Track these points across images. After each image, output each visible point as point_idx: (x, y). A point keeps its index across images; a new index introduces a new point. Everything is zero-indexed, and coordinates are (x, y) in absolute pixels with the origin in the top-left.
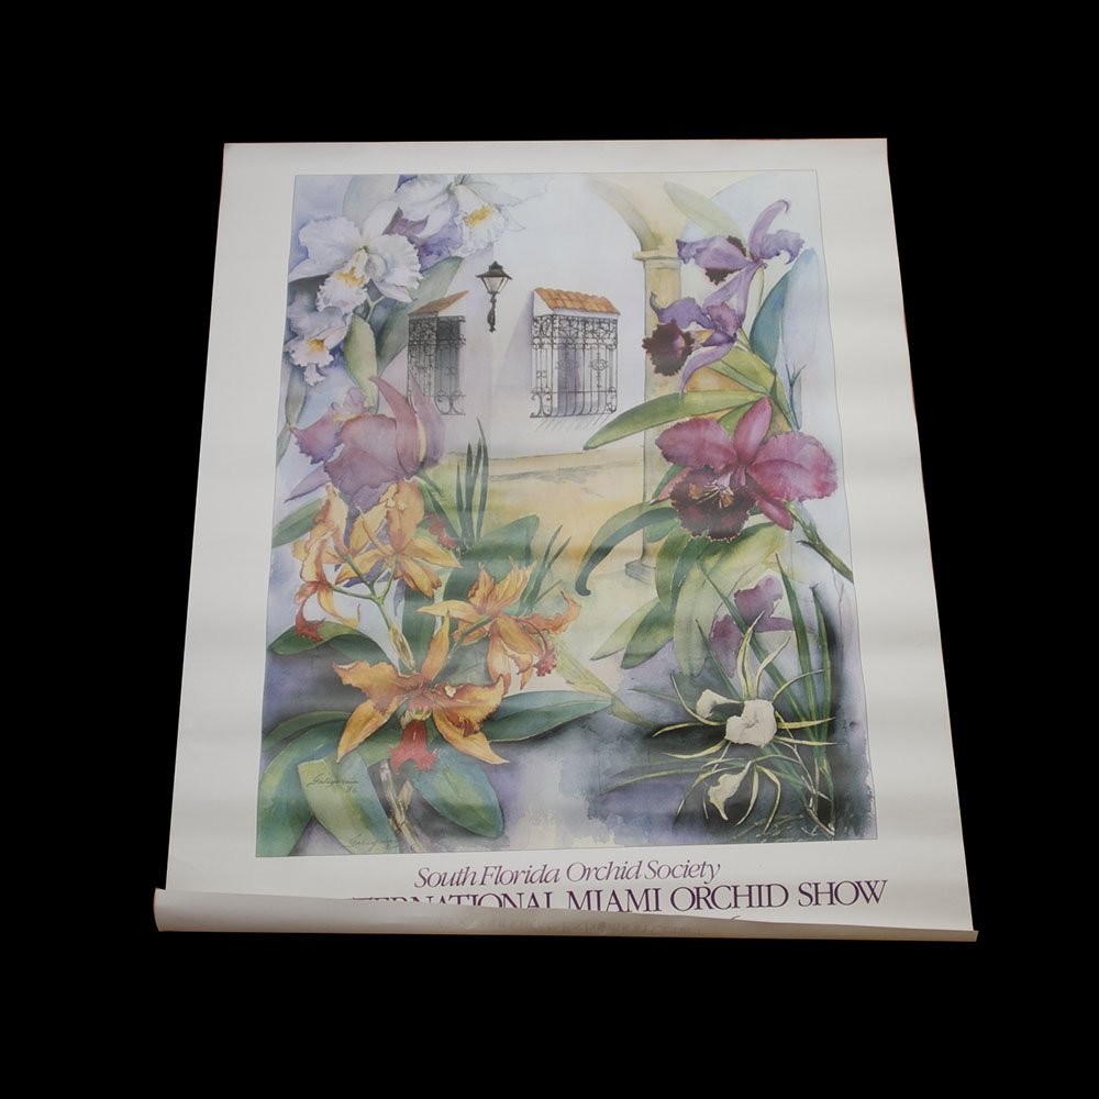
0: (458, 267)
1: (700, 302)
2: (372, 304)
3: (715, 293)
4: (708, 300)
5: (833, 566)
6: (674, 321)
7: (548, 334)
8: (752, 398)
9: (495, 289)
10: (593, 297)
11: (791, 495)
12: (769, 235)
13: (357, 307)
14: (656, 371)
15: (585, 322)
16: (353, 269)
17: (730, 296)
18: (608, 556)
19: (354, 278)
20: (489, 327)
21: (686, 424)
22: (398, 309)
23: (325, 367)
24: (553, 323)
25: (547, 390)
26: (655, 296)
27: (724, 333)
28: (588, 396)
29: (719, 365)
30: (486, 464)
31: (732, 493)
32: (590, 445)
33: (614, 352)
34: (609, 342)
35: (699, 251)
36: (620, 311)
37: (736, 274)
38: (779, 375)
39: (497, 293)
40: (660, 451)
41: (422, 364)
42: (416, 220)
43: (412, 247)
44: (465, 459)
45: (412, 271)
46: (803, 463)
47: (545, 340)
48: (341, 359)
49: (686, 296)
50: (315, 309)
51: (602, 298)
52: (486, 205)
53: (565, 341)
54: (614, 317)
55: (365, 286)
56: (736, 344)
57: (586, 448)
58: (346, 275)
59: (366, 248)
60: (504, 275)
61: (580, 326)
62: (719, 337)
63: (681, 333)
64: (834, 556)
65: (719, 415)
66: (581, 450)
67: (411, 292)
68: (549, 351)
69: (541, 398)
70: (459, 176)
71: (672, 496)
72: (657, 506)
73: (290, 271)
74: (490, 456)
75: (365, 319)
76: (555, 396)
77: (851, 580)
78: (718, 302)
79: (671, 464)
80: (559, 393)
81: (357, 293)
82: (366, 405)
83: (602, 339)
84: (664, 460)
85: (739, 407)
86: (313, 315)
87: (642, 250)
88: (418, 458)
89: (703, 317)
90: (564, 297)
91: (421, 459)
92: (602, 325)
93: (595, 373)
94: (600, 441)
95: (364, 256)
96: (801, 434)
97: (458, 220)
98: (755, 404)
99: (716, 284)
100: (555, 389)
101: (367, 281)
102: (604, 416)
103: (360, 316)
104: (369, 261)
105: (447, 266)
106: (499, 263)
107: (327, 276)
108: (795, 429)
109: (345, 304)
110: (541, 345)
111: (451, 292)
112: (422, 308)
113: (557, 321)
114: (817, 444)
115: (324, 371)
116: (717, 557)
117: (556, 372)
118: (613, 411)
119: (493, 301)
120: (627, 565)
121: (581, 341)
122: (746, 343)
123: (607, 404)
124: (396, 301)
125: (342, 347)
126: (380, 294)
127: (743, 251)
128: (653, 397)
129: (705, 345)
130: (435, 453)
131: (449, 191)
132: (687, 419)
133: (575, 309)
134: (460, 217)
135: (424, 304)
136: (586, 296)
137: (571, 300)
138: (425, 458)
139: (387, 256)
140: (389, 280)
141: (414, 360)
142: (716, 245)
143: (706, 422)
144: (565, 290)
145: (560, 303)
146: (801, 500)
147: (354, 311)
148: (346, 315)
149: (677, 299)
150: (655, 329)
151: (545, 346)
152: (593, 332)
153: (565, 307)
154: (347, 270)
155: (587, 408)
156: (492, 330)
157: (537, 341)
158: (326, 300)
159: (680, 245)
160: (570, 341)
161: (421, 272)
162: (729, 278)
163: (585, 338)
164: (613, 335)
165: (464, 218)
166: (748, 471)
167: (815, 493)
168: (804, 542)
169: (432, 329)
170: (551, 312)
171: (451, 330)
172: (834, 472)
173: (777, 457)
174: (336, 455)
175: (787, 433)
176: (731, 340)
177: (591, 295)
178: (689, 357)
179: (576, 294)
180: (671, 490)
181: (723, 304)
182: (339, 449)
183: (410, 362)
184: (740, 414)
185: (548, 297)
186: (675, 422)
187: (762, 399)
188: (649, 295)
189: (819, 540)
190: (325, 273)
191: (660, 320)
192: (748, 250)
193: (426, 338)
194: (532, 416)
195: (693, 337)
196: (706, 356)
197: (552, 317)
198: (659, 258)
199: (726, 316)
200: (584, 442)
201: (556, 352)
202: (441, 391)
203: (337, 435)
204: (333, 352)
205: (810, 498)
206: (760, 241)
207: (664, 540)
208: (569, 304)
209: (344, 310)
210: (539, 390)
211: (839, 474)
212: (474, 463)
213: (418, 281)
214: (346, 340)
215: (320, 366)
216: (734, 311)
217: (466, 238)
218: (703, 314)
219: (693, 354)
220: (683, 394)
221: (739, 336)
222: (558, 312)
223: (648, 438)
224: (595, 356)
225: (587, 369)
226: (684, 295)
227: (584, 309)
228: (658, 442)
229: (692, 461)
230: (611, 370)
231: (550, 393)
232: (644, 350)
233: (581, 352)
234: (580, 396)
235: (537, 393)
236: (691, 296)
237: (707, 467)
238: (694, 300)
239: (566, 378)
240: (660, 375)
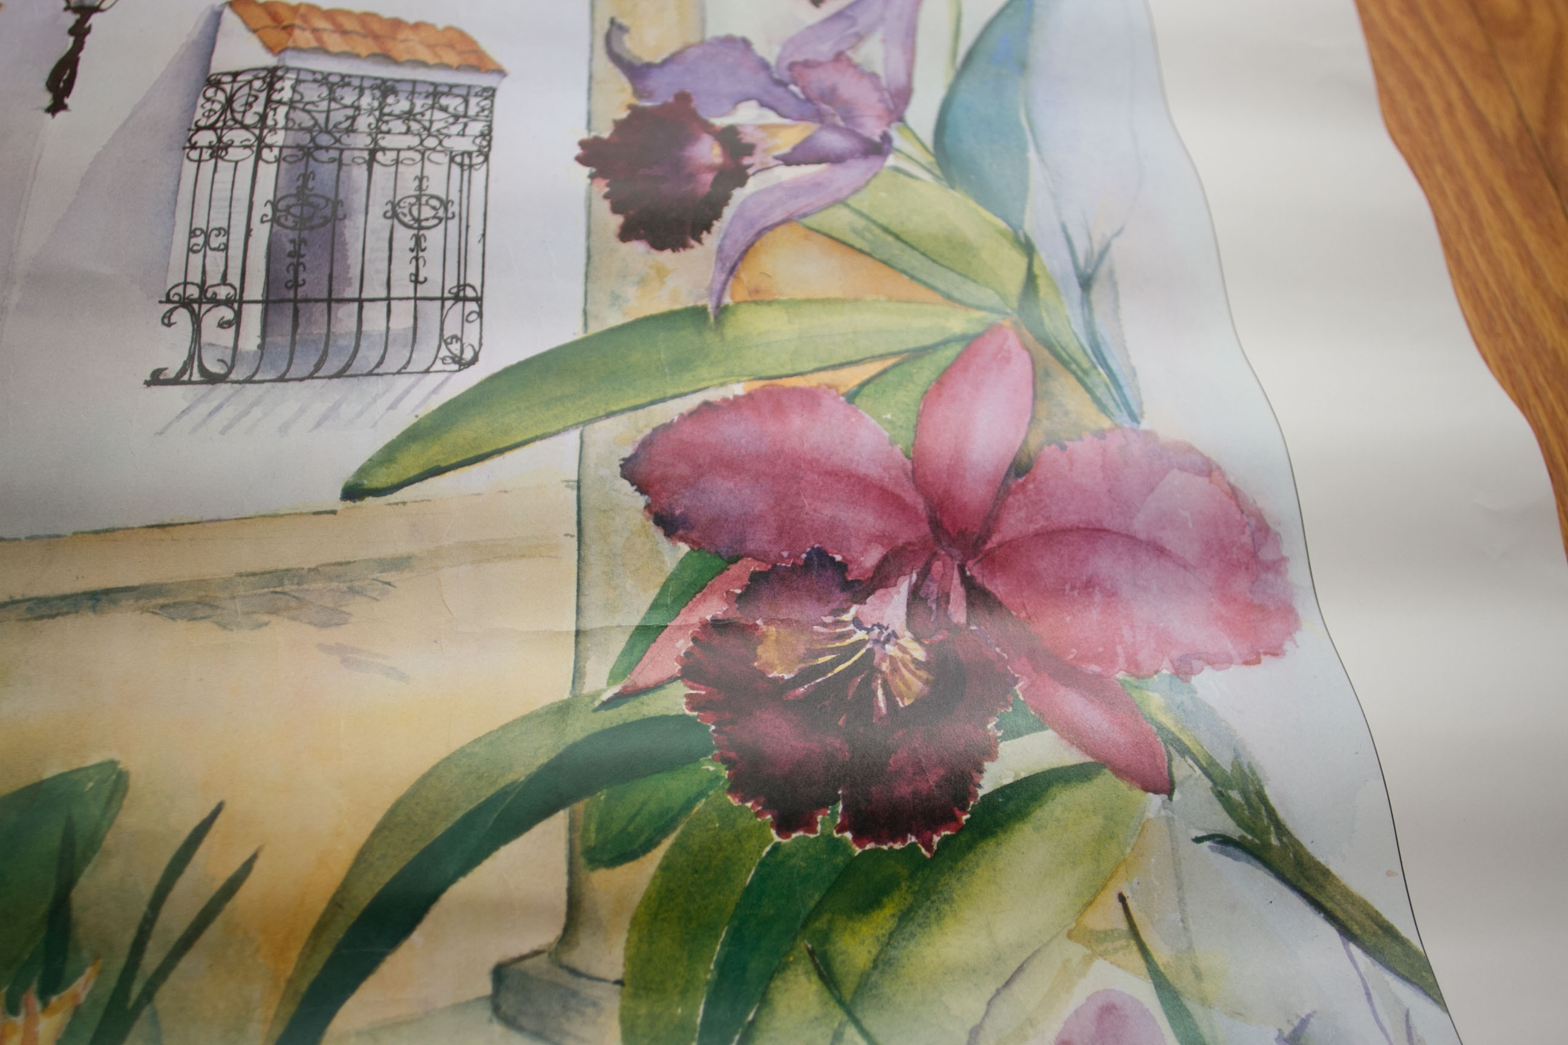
1: (768, 50)
3: (811, 28)
4: (791, 43)
5: (1346, 933)
6: (683, 98)
7: (250, 119)
8: (958, 323)
9: (90, 1)
10: (417, 26)
11: (1143, 656)
14: (626, 234)
15: (386, 89)
17: (860, 38)
18: (417, 937)
20: (47, 99)
21: (735, 404)
24: (271, 88)
25: (223, 292)
26: (623, 29)
27: (850, 133)
28: (374, 315)
29: (839, 220)
31: (920, 654)
32: (367, 483)
33: (479, 176)
34: (461, 144)
36: (506, 65)
38: (1042, 255)
39: (97, 9)
40: (641, 501)
46: (1170, 539)
47: (237, 136)
49: (722, 32)
51: (450, 29)
53: (305, 139)
54: (485, 81)
56: (891, 160)
57: (353, 493)
61: (366, 101)
62: (834, 142)
63: (708, 128)
64: (1348, 895)
65: (851, 378)
66: (332, 498)
68: (246, 169)
69: (197, 321)
71: (690, 672)
72: (628, 712)
76: (253, 315)
77: (1430, 989)
78: (825, 49)
79: (684, 548)
80: (268, 303)
83: (439, 134)
84: (658, 534)
85: (919, 353)
89: (779, 91)
90: (321, 24)
92: (444, 101)
93: (404, 238)
94: (410, 462)
96: (1149, 436)
98: (971, 344)
99: (817, 2)
100: (255, 289)
102: (433, 380)
108: (1127, 424)
110: (218, 150)
113: (288, 84)
114: (1209, 469)
116: (884, 919)
117: (262, 234)
118: (463, 364)
119: (80, 32)
120: (500, 973)
121: (362, 140)
122: (927, 159)
123: (445, 341)
128: (614, 319)
129: (788, 160)
132: (739, 389)
133: (357, 56)
136: (397, 24)
137: (344, 32)
143: (810, 398)
145: (304, 38)
146: (1183, 671)
149: (694, 38)
150: (623, 114)
151: (233, 153)
152: (409, 116)
153: (322, 50)
155: (369, 356)
156: (57, 106)
157: (205, 138)
160: (324, 140)
163: (377, 131)
164: (476, 128)
166: (973, 569)
167: (1227, 645)
168: (1223, 841)
170: (270, 61)
172: (1277, 566)
173: (1072, 518)
175: (1101, 434)
176: (878, 149)
177: (411, 19)
178: (739, 195)
179: (365, 18)
180: (683, 644)
181: (839, 56)
184: (926, 373)
185: (266, 21)
186: (693, 402)
187: (992, 329)
188: (603, 26)
189: (1281, 829)
191: (638, 93)
194: (156, 379)
195: (748, 138)
196: (795, 190)
197: (272, 77)
199: (850, 88)
200: (347, 470)
201: (268, 173)
205: (1211, 663)
207: (658, 855)
208: (334, 42)
210: (193, 292)
211: (1296, 573)
216: (874, 77)
218: (781, 84)
219: (753, 185)
220: (722, 310)
221: (899, 140)
222: (292, 60)
223: (591, 453)
224: (408, 187)
225: (378, 223)
226: (716, 29)
227: (387, 58)
228: (630, 470)
229: (760, 539)
230: (464, 230)
231: (236, 302)
232: (584, 172)
233: (359, 173)
234: (346, 315)
235: (186, 303)
236: (738, 33)
237: (820, 559)
238: (746, 43)
239: (296, 254)
240: (638, 248)
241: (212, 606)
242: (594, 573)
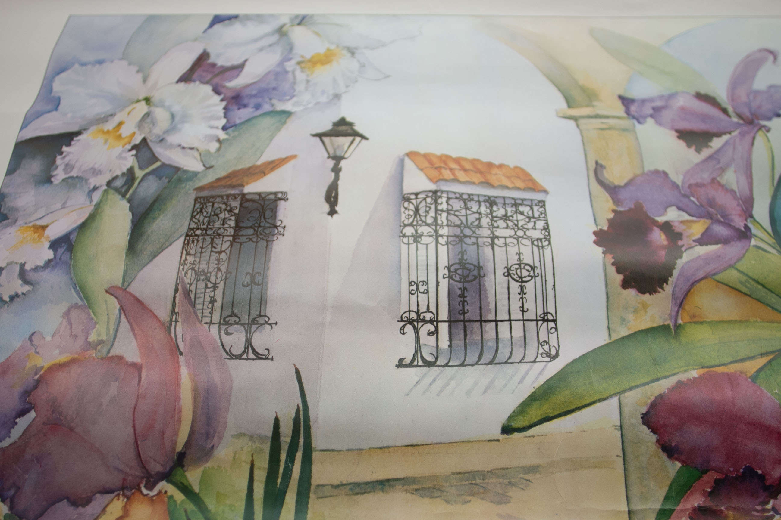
0: (285, 123)
1: (678, 179)
2: (139, 174)
3: (697, 165)
4: (688, 174)
6: (639, 205)
7: (430, 220)
9: (339, 153)
10: (500, 166)
12: (757, 93)
13: (115, 178)
14: (625, 285)
15: (491, 202)
16: (120, 124)
17: (723, 170)
19: (119, 137)
20: (327, 208)
21: (694, 382)
22: (180, 180)
23: (37, 269)
24: (436, 202)
25: (428, 316)
26: (602, 167)
27: (728, 224)
28: (503, 328)
29: (732, 276)
30: (307, 460)
32: (514, 425)
33: (547, 252)
34: (536, 234)
35: (657, 110)
36: (548, 188)
37: (725, 138)
39: (343, 158)
40: (654, 438)
41: (204, 266)
42: (228, 64)
43: (217, 98)
44: (267, 447)
45: (212, 127)
47: (425, 230)
48: (66, 257)
49: (652, 168)
50: (48, 180)
51: (516, 168)
52: (333, 47)
53: (458, 231)
54: (539, 196)
55: (134, 148)
56: (753, 242)
57: (507, 430)
58: (108, 132)
59: (147, 100)
60: (356, 134)
61: (483, 209)
62: (720, 230)
63: (655, 222)
65: (752, 367)
66: (496, 433)
67: (204, 156)
68: (432, 246)
69: (417, 332)
70: (297, 17)
73: (24, 125)
74: (318, 442)
75: (123, 195)
76: (444, 328)
78: (706, 177)
79: (678, 465)
80: (450, 322)
81: (120, 157)
82: (93, 337)
83: (523, 228)
84: (664, 456)
86: (45, 189)
87: (569, 106)
88: (174, 443)
89: (686, 201)
90: (454, 166)
91: (179, 448)
92: (521, 208)
93: (515, 287)
94: (534, 414)
95: (142, 108)
97: (290, 66)
99: (698, 151)
100: (444, 315)
101: (137, 140)
102: (538, 366)
103: (117, 190)
104: (147, 115)
105: (267, 122)
106: (349, 119)
107: (78, 133)
109: (95, 172)
110: (417, 237)
111: (268, 156)
112: (219, 180)
113: (444, 200)
115: (32, 276)
117: (444, 284)
118: (554, 357)
119: (336, 170)
121: (486, 232)
122: (772, 241)
123: (540, 344)
124: (178, 169)
125: (73, 237)
126: (155, 159)
127: (725, 111)
128: (624, 332)
129: (701, 243)
130: (208, 436)
131: (281, 32)
132: (694, 374)
133: (474, 183)
134: (293, 62)
135: (222, 173)
136: (490, 165)
137: (465, 170)
138: (188, 444)
139: (176, 108)
140: (173, 139)
141: (190, 259)
142: (680, 102)
143: (733, 379)
144: (454, 155)
145: (447, 174)
147: (109, 184)
148: (95, 189)
149: (638, 172)
150: (611, 216)
151: (425, 240)
152: (505, 217)
153: (456, 180)
154: (110, 126)
155: (504, 353)
156: (332, 212)
158: (68, 167)
159: (626, 101)
160: (467, 232)
161: (224, 128)
162: (716, 143)
163: (492, 227)
164: (540, 224)
165: (299, 63)
169: (230, 211)
170: (432, 187)
171: (264, 213)
174: (16, 433)
176: (745, 235)
177: (497, 163)
178: (680, 262)
179: (474, 162)
181: (713, 180)
182: (23, 423)
183: (183, 263)
185: (426, 164)
186: (673, 381)
188: (592, 166)
190: (75, 129)
191: (616, 201)
192: (730, 110)
193: (217, 224)
194: (401, 364)
195: (677, 230)
196: (707, 259)
197: (435, 196)
198: (597, 116)
199: (722, 199)
200: (503, 417)
201: (443, 250)
202: (233, 314)
203: (27, 393)
204: (54, 245)
206: (744, 98)
208: (461, 176)
209: (93, 182)
210: (414, 316)
212: (283, 456)
213: (219, 140)
214: (83, 227)
215: (28, 267)
216: (733, 192)
217: (300, 88)
218: (686, 196)
219: (686, 257)
220: (678, 327)
221: (754, 230)
222: (445, 187)
223: (626, 410)
224: (514, 259)
225: (502, 280)
226: (649, 167)
227: (488, 184)
228: (646, 419)
229: (717, 460)
230: (544, 283)
231: (435, 321)
232: (600, 250)
233: (488, 251)
234: (490, 328)
235: (410, 322)
236: (661, 168)
237: (750, 472)
238: (665, 174)
239: (462, 296)
240: (632, 293)
241: (441, 491)
242: (633, 477)
